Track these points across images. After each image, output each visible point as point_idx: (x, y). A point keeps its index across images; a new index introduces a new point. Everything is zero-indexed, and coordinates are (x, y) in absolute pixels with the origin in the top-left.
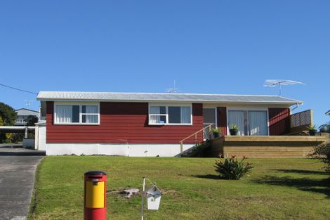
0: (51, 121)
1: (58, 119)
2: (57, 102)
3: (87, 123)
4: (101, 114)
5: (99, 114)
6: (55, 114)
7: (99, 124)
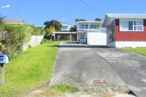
0: (118, 30)
1: (121, 28)
2: (121, 19)
3: (136, 30)
4: (144, 25)
5: (143, 26)
6: (120, 26)
7: (143, 31)
